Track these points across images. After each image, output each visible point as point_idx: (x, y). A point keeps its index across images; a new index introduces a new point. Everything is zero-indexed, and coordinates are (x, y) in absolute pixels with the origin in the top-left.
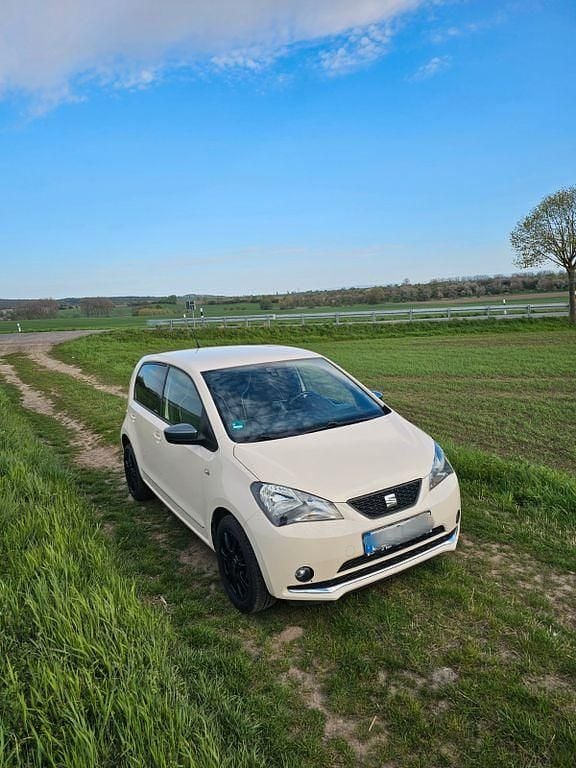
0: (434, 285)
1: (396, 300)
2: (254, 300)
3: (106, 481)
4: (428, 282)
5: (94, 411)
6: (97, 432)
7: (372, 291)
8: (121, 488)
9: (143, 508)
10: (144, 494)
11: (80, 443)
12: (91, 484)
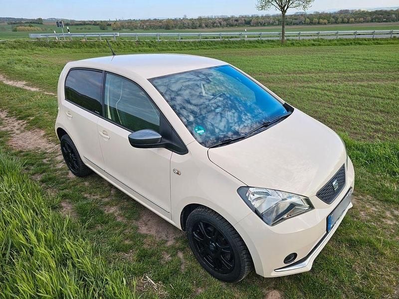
0: (200, 19)
1: (180, 28)
2: (95, 24)
3: (45, 161)
4: (197, 18)
5: (11, 102)
6: (20, 119)
7: (167, 22)
8: (60, 166)
9: (87, 184)
10: (85, 172)
11: (8, 128)
12: (33, 165)
